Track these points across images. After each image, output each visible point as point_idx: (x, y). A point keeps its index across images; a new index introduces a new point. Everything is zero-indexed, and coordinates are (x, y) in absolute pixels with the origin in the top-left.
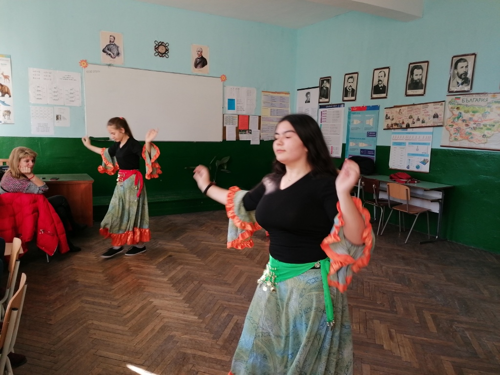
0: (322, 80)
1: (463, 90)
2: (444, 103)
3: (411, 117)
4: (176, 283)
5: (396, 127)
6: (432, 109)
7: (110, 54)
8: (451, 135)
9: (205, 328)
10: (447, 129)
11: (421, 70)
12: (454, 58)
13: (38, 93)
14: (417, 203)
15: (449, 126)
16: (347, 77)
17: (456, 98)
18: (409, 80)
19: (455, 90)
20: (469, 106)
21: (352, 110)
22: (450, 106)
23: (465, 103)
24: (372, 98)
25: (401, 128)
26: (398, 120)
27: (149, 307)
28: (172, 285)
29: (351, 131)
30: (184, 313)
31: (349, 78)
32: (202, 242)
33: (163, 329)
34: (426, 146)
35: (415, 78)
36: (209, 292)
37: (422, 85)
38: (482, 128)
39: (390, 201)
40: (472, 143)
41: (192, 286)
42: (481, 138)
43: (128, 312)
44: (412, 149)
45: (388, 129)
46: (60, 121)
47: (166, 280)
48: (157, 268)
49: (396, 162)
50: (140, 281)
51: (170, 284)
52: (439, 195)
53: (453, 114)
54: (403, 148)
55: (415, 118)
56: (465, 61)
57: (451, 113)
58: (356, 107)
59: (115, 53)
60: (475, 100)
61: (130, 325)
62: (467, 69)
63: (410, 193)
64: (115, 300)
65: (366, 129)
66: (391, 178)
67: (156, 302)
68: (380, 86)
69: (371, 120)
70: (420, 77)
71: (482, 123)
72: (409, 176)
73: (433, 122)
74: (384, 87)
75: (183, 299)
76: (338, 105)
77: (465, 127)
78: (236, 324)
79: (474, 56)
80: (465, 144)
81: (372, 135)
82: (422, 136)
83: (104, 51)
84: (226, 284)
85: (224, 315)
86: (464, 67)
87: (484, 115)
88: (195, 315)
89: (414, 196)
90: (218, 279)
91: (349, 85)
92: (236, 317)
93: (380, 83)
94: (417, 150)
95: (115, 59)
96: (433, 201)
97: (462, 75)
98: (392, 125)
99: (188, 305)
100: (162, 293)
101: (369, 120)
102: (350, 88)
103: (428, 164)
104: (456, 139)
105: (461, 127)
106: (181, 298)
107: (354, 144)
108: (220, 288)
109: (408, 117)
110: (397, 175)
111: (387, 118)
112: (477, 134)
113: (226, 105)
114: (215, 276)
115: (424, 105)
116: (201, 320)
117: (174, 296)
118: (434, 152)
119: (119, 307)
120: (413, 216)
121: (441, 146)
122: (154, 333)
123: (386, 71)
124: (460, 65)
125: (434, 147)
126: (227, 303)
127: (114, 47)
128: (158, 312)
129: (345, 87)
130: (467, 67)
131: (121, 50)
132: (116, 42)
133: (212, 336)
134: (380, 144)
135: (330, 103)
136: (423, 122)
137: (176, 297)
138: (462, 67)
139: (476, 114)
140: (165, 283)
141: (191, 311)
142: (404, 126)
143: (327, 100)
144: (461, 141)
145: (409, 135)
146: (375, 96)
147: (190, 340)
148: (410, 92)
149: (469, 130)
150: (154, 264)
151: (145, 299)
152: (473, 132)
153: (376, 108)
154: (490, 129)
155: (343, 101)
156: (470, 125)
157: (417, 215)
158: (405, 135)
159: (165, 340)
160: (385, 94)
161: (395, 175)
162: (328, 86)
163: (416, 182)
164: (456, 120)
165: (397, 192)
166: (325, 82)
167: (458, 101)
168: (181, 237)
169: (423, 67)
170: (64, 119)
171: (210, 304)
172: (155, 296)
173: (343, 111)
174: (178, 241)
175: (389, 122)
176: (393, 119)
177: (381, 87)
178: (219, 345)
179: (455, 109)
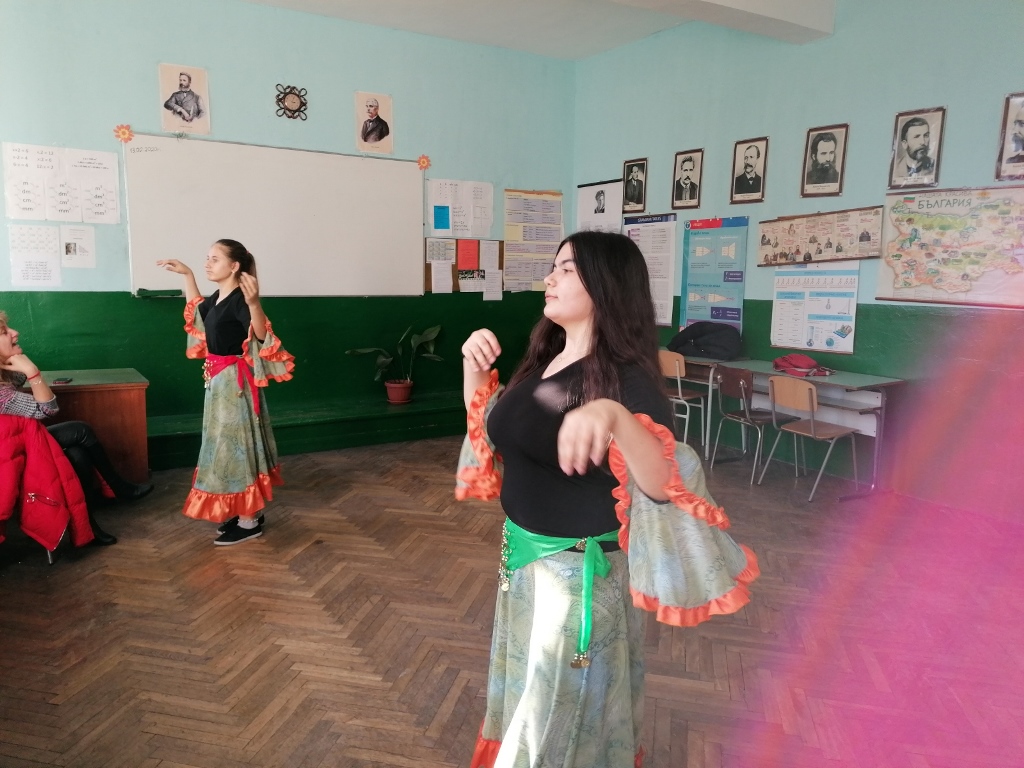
0: (629, 167)
1: (919, 182)
2: (880, 210)
3: (813, 240)
4: (333, 603)
5: (783, 261)
6: (856, 224)
7: (180, 113)
8: (897, 276)
9: (399, 701)
10: (888, 263)
11: (832, 142)
12: (900, 118)
13: (26, 196)
14: (831, 417)
15: (893, 256)
16: (681, 158)
17: (906, 200)
18: (809, 163)
19: (904, 183)
20: (932, 216)
21: (693, 228)
22: (894, 216)
23: (925, 210)
24: (733, 202)
25: (794, 263)
26: (787, 246)
27: (275, 658)
28: (324, 606)
29: (690, 271)
30: (352, 669)
31: (684, 162)
32: (387, 510)
33: (306, 707)
34: (846, 299)
35: (822, 159)
36: (404, 618)
37: (836, 173)
38: (960, 261)
39: (777, 414)
40: (941, 291)
41: (367, 607)
42: (959, 282)
43: (228, 671)
44: (818, 306)
45: (768, 264)
46: (74, 256)
47: (309, 595)
48: (291, 569)
49: (786, 332)
50: (253, 599)
51: (318, 604)
52: (875, 400)
53: (901, 233)
54: (800, 304)
55: (823, 241)
56: (923, 122)
57: (896, 230)
58: (700, 221)
59: (192, 109)
60: (944, 203)
61: (232, 700)
62: (927, 139)
63: (818, 396)
64: (200, 645)
65: (721, 265)
66: (777, 366)
67: (290, 646)
68: (749, 177)
69: (732, 247)
70: (830, 157)
71: (960, 251)
72: (814, 362)
73: (860, 251)
74: (757, 179)
75: (349, 637)
76: (664, 217)
77: (925, 260)
78: (467, 689)
79: (940, 113)
80: (927, 293)
81: (735, 277)
82: (837, 278)
83: (167, 106)
84: (441, 600)
85: (440, 669)
86: (922, 137)
87: (964, 235)
88: (375, 672)
89: (825, 404)
90: (423, 589)
91: (685, 174)
92: (465, 674)
93: (749, 170)
94: (828, 307)
95: (191, 124)
96: (863, 412)
97: (916, 152)
98: (775, 256)
99: (360, 650)
100: (303, 624)
101: (726, 248)
102: (687, 182)
103: (851, 336)
104: (907, 284)
105: (917, 259)
106: (345, 636)
107: (698, 297)
108: (427, 609)
109: (808, 241)
110: (789, 360)
111: (765, 241)
112: (951, 272)
113: (431, 220)
114: (416, 582)
115: (841, 215)
116: (390, 684)
117: (328, 632)
118: (863, 312)
119: (208, 659)
120: (824, 444)
121: (877, 299)
122: (287, 717)
123: (761, 145)
124: (913, 131)
125: (863, 301)
126: (444, 642)
127: (190, 97)
128: (294, 668)
129: (677, 179)
130: (926, 135)
131: (204, 104)
132: (193, 87)
133: (415, 719)
134: (749, 296)
135: (646, 213)
136: (839, 250)
137: (334, 632)
138: (918, 136)
139: (949, 232)
140: (308, 602)
141: (366, 664)
142: (800, 258)
143: (640, 207)
144: (917, 288)
145: (810, 277)
146: (738, 197)
147: (367, 729)
148: (810, 188)
149: (933, 265)
150: (284, 561)
151: (264, 640)
152: (943, 269)
153: (741, 222)
154: (977, 263)
155: (674, 208)
156: (935, 254)
157: (833, 443)
158: (803, 278)
159: (312, 731)
160: (760, 194)
161: (784, 359)
162: (641, 177)
163: (827, 373)
164: (908, 244)
165: (791, 396)
166: (635, 169)
167: (910, 205)
168: (340, 501)
169: (837, 136)
170: (83, 250)
171: (407, 646)
172: (286, 632)
173: (674, 229)
174: (336, 508)
175: (769, 251)
176: (777, 245)
177: (751, 179)
178: (429, 738)
179: (905, 223)
